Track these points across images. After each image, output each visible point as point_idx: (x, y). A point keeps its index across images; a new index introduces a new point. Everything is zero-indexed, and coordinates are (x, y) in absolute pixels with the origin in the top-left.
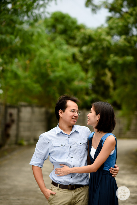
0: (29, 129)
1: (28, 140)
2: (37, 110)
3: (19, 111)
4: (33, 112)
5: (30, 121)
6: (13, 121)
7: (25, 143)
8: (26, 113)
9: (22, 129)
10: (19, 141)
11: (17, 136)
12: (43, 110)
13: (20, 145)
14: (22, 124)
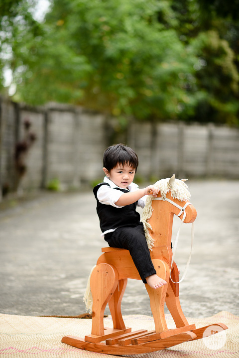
0: (71, 158)
1: (68, 181)
2: (85, 120)
3: (47, 121)
4: (77, 125)
5: (72, 142)
6: (33, 138)
7: (61, 187)
8: (62, 124)
9: (53, 158)
10: (48, 183)
11: (44, 171)
12: (99, 120)
13: (51, 190)
14: (53, 148)
